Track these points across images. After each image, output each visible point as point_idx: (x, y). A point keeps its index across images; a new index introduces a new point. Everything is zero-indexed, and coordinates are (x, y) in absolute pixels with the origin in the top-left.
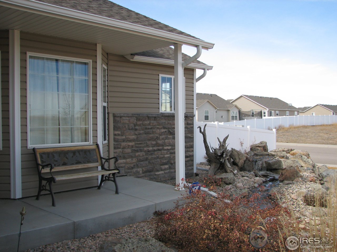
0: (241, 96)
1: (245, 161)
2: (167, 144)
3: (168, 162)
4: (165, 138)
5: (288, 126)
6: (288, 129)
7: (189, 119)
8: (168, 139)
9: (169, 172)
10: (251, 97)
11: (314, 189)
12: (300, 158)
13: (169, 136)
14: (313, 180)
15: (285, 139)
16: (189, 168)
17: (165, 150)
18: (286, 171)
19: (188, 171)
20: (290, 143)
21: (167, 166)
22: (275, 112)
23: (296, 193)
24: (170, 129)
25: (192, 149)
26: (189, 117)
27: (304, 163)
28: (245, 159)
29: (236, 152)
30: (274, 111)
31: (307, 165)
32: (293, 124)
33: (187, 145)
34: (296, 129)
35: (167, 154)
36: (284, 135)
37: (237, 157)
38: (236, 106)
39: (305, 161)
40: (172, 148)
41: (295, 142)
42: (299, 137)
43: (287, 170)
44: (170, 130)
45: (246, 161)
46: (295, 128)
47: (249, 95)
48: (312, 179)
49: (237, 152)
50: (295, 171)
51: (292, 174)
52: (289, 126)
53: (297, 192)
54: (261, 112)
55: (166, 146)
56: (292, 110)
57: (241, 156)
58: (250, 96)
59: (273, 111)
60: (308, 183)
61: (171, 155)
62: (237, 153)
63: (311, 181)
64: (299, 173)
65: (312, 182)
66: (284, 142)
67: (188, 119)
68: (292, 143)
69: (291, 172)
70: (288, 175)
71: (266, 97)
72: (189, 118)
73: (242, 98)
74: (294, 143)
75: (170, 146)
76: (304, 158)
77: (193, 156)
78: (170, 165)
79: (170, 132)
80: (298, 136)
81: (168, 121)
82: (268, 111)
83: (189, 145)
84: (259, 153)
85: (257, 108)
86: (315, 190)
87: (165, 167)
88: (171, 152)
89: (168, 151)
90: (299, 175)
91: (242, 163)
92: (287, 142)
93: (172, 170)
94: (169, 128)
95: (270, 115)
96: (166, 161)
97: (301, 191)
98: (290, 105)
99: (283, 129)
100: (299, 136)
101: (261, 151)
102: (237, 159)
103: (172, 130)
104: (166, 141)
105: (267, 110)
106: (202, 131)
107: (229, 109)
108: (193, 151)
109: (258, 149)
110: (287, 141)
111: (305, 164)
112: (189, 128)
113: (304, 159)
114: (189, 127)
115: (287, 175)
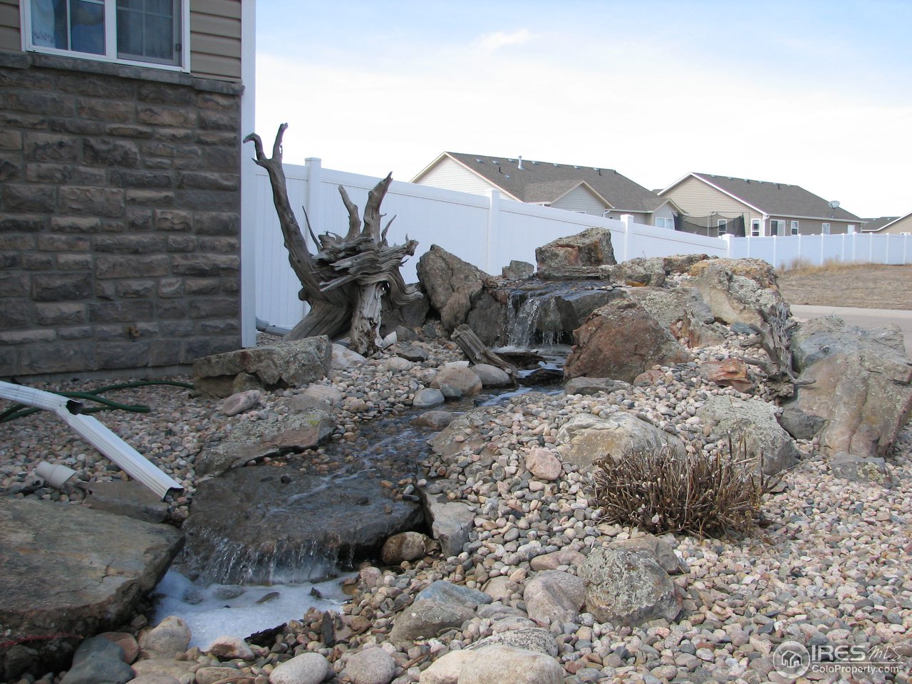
0: (691, 177)
1: (473, 300)
2: (75, 206)
3: (76, 286)
4: (58, 175)
5: (822, 261)
6: (820, 270)
7: (210, 104)
8: (79, 183)
9: (86, 336)
10: (718, 180)
11: (717, 423)
12: (720, 282)
13: (82, 169)
14: (737, 377)
15: (802, 296)
16: (208, 323)
17: (61, 230)
18: (600, 327)
19: (207, 338)
20: (815, 305)
21: (70, 308)
22: (788, 225)
23: (567, 439)
24: (94, 135)
25: (232, 240)
26: (211, 93)
27: (736, 305)
28: (477, 288)
29: (440, 261)
30: (784, 221)
31: (752, 318)
32: (836, 259)
33: (197, 217)
34: (845, 272)
35: (71, 249)
36: (803, 285)
37: (439, 281)
38: (670, 204)
39: (740, 300)
40: (107, 228)
41: (830, 304)
42: (848, 292)
43: (602, 324)
44: (93, 141)
45: (480, 299)
46: (841, 268)
47: (713, 173)
48: (732, 369)
49: (444, 259)
50: (647, 330)
51: (630, 346)
52: (825, 260)
53: (572, 436)
54: (741, 219)
55: (65, 214)
56: (838, 219)
57: (462, 276)
58: (716, 177)
59: (780, 222)
60: (703, 389)
61: (101, 255)
62: (447, 263)
63: (722, 384)
64: (668, 340)
65: (729, 389)
66: (797, 302)
67: (206, 101)
68: (822, 304)
69: (623, 335)
70: (607, 352)
71: (763, 183)
72: (208, 96)
73: (692, 182)
74: (827, 305)
75: (96, 214)
76: (742, 287)
77: (235, 271)
78: (97, 303)
79: (92, 147)
80: (844, 287)
81: (82, 99)
82: (767, 221)
83: (213, 219)
84: (555, 269)
85: (730, 208)
86: (717, 430)
87: (60, 309)
88: (99, 242)
89: (80, 239)
90: (670, 354)
91: (456, 306)
92: (807, 304)
93: (105, 328)
94: (82, 132)
95: (774, 230)
96: (69, 281)
97: (599, 426)
98: (834, 205)
99: (804, 270)
100: (847, 289)
101: (569, 262)
102: (440, 290)
103: (104, 142)
104: (65, 188)
105: (764, 218)
106: (268, 154)
107: (649, 212)
108: (235, 249)
109: (556, 255)
110: (805, 301)
111: (741, 311)
112: (214, 144)
113: (741, 292)
114: (209, 139)
115: (600, 351)
